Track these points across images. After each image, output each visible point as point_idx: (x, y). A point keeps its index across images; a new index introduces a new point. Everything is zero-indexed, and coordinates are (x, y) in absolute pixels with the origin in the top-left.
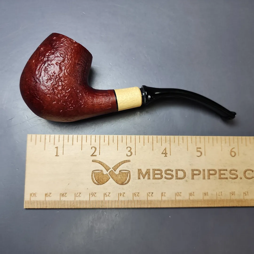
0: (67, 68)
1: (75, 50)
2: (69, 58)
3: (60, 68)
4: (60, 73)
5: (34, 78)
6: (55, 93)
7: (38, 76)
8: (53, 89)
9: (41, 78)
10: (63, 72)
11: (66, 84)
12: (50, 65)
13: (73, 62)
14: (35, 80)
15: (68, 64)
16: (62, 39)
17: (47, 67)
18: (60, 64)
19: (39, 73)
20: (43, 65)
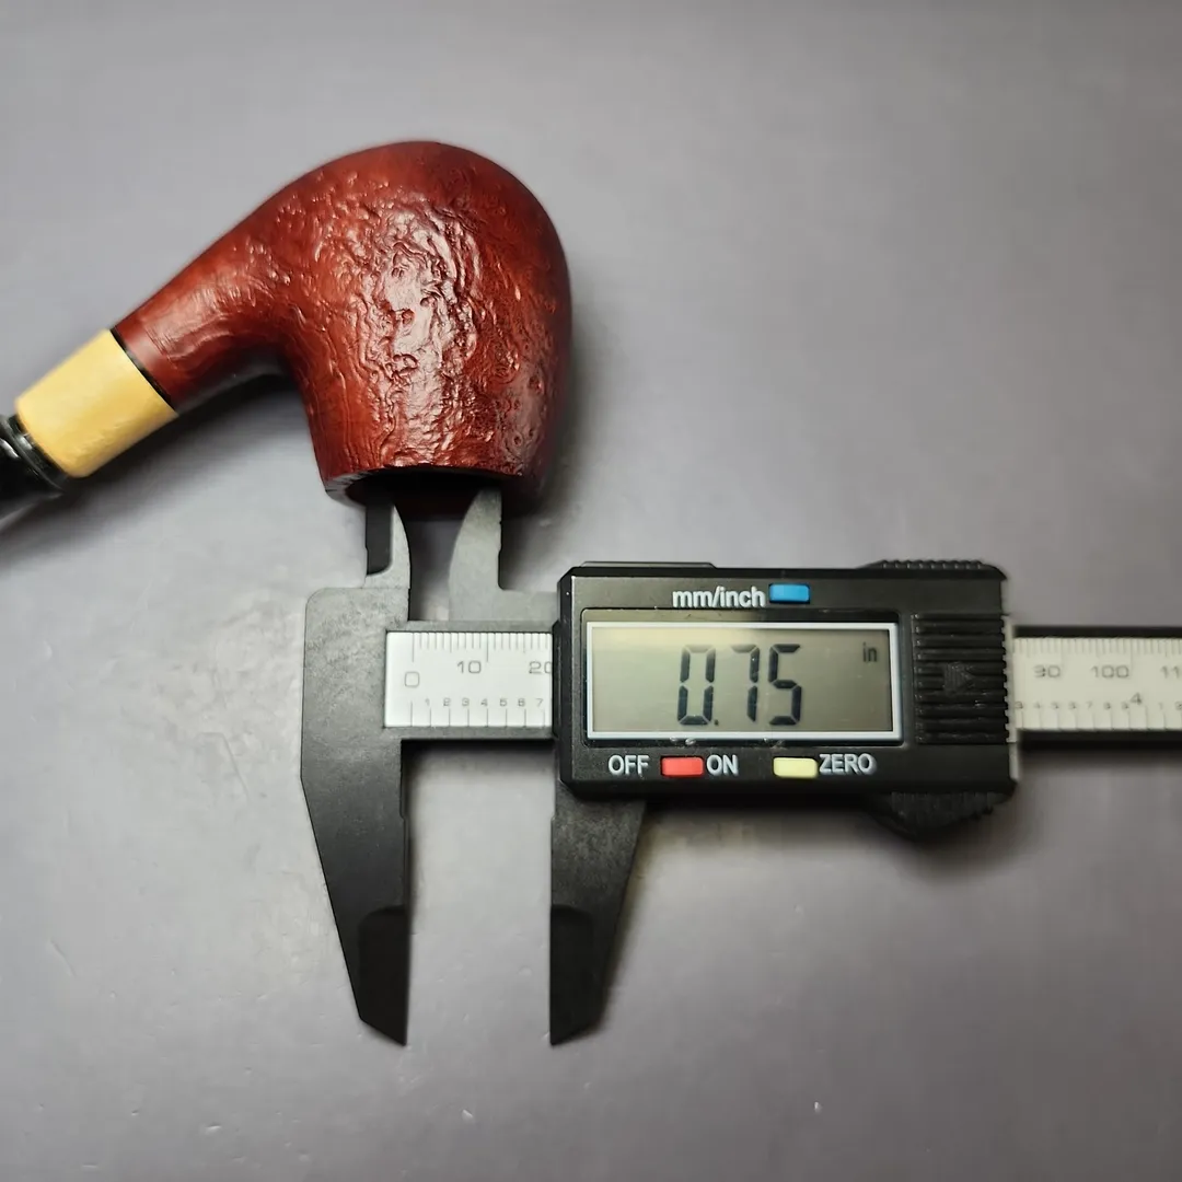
0: (363, 324)
1: (375, 421)
2: (376, 372)
3: (386, 307)
4: (376, 285)
5: (470, 218)
6: (363, 206)
7: (458, 230)
8: (373, 213)
9: (440, 225)
10: (368, 298)
11: (339, 264)
12: (433, 294)
13: (356, 368)
14: (466, 213)
15: (367, 346)
16: (454, 441)
17: (438, 280)
18: (395, 323)
19: (462, 243)
20: (463, 283)
